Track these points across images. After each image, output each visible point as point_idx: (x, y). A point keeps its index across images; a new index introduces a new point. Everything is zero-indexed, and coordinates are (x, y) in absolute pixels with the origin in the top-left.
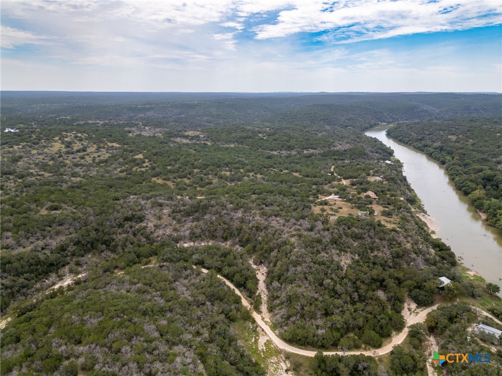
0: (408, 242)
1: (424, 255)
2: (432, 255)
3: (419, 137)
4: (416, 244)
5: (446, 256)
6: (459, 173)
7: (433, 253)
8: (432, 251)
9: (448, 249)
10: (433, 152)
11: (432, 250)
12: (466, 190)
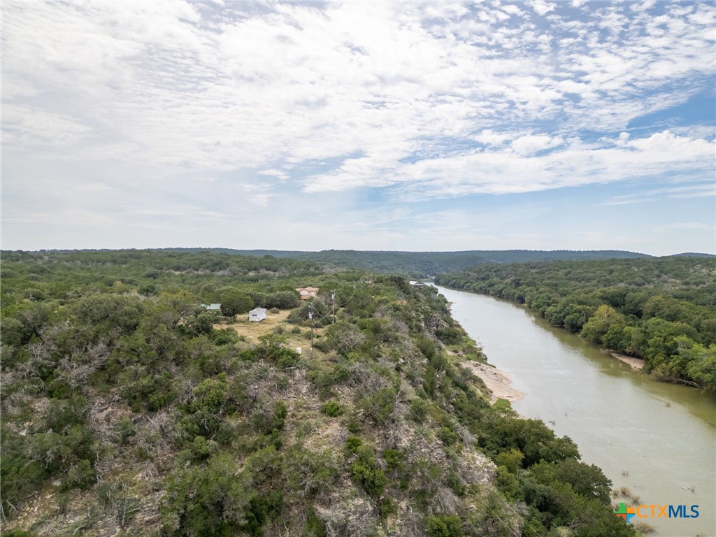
0: (333, 412)
1: (422, 499)
2: (475, 490)
3: (482, 276)
4: (376, 424)
5: (564, 493)
6: (554, 301)
7: (484, 481)
8: (480, 463)
9: (565, 451)
10: (502, 289)
11: (480, 459)
12: (573, 320)
